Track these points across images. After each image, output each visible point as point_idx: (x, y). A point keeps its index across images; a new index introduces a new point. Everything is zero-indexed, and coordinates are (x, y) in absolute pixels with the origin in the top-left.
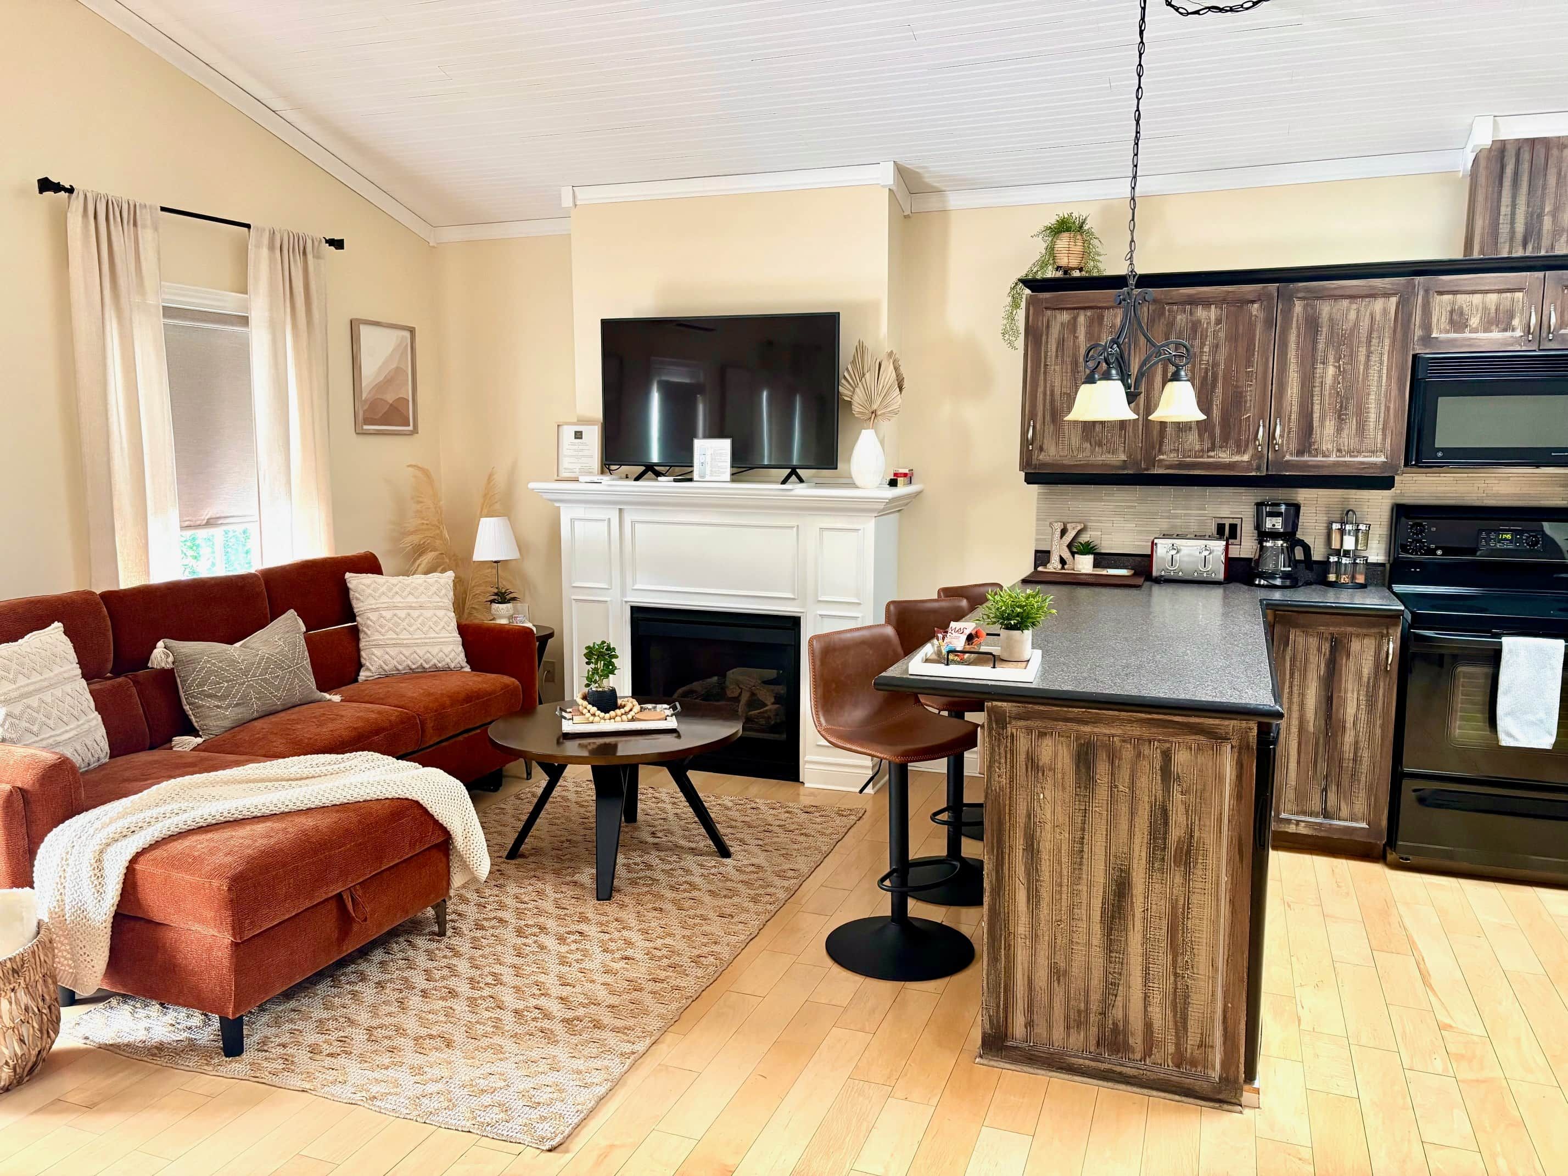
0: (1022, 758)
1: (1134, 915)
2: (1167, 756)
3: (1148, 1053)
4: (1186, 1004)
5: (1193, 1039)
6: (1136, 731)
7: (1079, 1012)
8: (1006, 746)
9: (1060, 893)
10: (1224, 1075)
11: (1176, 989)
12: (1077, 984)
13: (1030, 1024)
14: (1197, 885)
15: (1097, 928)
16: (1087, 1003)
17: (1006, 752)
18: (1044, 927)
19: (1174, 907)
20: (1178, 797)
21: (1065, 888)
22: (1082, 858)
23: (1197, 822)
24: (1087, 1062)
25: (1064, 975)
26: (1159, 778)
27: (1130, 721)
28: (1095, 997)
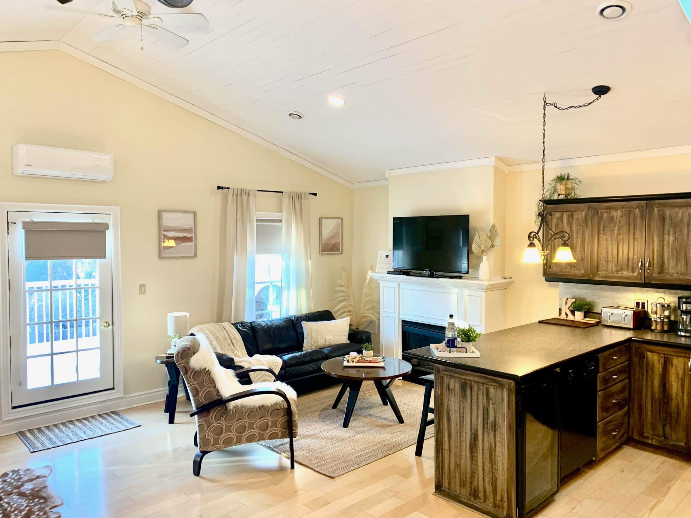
0: (445, 385)
1: (479, 448)
2: (487, 390)
3: (485, 501)
4: (496, 484)
5: (498, 498)
6: (477, 379)
7: (464, 481)
8: (440, 381)
9: (457, 436)
10: (508, 513)
11: (493, 478)
12: (463, 470)
13: (449, 483)
14: (498, 439)
15: (468, 450)
16: (466, 479)
17: (440, 382)
18: (453, 447)
19: (491, 447)
20: (491, 406)
21: (459, 434)
22: (463, 424)
23: (497, 415)
24: (466, 500)
25: (459, 467)
26: (485, 398)
27: (476, 376)
28: (469, 476)
